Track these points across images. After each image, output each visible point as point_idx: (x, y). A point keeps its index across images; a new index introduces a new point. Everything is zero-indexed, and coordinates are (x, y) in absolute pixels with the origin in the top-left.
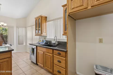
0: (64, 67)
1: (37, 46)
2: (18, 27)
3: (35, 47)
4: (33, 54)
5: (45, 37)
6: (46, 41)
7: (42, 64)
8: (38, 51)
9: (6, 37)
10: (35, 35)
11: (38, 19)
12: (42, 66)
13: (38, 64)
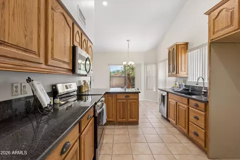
0: (203, 127)
1: (168, 93)
2: (146, 64)
3: (166, 94)
4: (164, 104)
5: (185, 79)
6: (185, 86)
7: (174, 120)
8: (170, 100)
9: (134, 78)
10: (169, 76)
11: (171, 50)
12: (174, 122)
13: (170, 119)
